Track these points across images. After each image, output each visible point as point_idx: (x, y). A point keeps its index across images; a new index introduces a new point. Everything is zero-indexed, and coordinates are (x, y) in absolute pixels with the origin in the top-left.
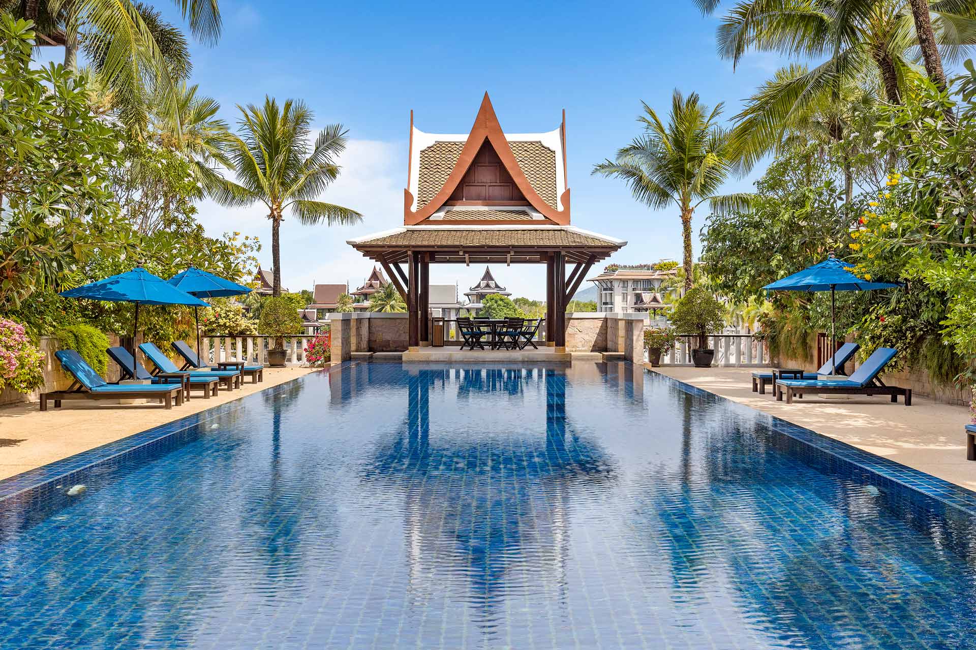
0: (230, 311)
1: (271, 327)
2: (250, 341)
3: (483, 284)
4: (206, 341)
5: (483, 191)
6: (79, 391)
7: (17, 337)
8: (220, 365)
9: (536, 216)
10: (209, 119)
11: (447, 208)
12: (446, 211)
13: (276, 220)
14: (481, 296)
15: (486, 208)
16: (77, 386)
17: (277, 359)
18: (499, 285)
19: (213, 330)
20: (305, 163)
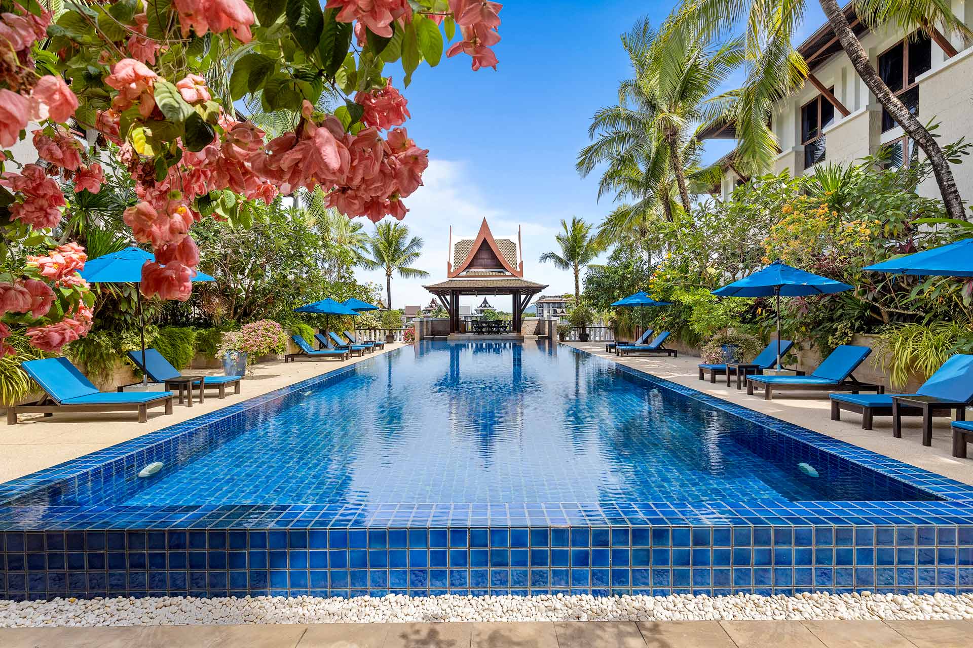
0: (368, 318)
1: (387, 325)
2: (377, 331)
3: (483, 305)
4: (357, 331)
5: (483, 262)
6: (302, 354)
7: (276, 329)
8: (365, 342)
9: (508, 274)
10: (359, 232)
12: (466, 271)
13: (389, 276)
14: (482, 311)
15: (483, 270)
16: (302, 352)
17: (390, 339)
19: (361, 327)
20: (404, 251)
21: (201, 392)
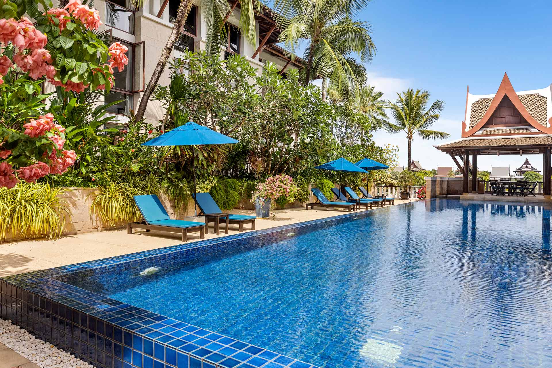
0: (385, 176)
1: (402, 183)
2: (394, 189)
3: (524, 166)
4: (376, 188)
5: (504, 120)
6: (319, 203)
7: (289, 181)
8: (376, 197)
9: (533, 130)
10: (379, 99)
11: (484, 129)
12: (483, 130)
13: (410, 138)
14: (523, 173)
15: (505, 128)
16: (319, 201)
17: (405, 197)
18: (533, 167)
19: (379, 184)
20: (425, 115)
21: (227, 225)
